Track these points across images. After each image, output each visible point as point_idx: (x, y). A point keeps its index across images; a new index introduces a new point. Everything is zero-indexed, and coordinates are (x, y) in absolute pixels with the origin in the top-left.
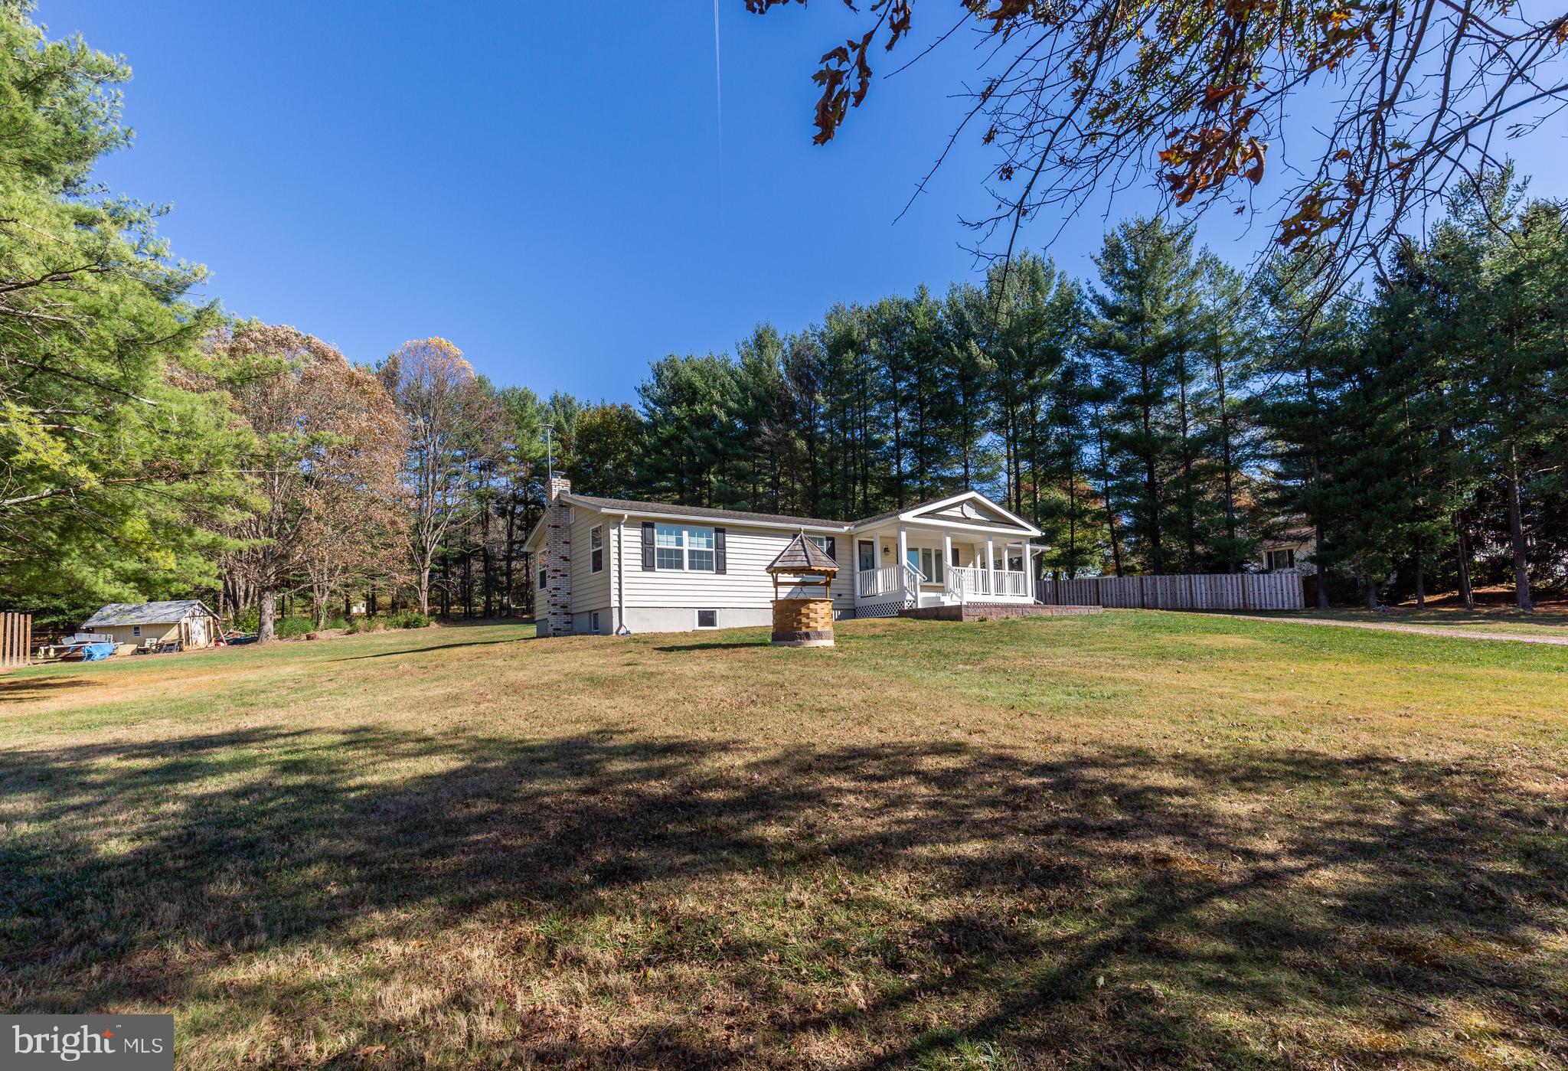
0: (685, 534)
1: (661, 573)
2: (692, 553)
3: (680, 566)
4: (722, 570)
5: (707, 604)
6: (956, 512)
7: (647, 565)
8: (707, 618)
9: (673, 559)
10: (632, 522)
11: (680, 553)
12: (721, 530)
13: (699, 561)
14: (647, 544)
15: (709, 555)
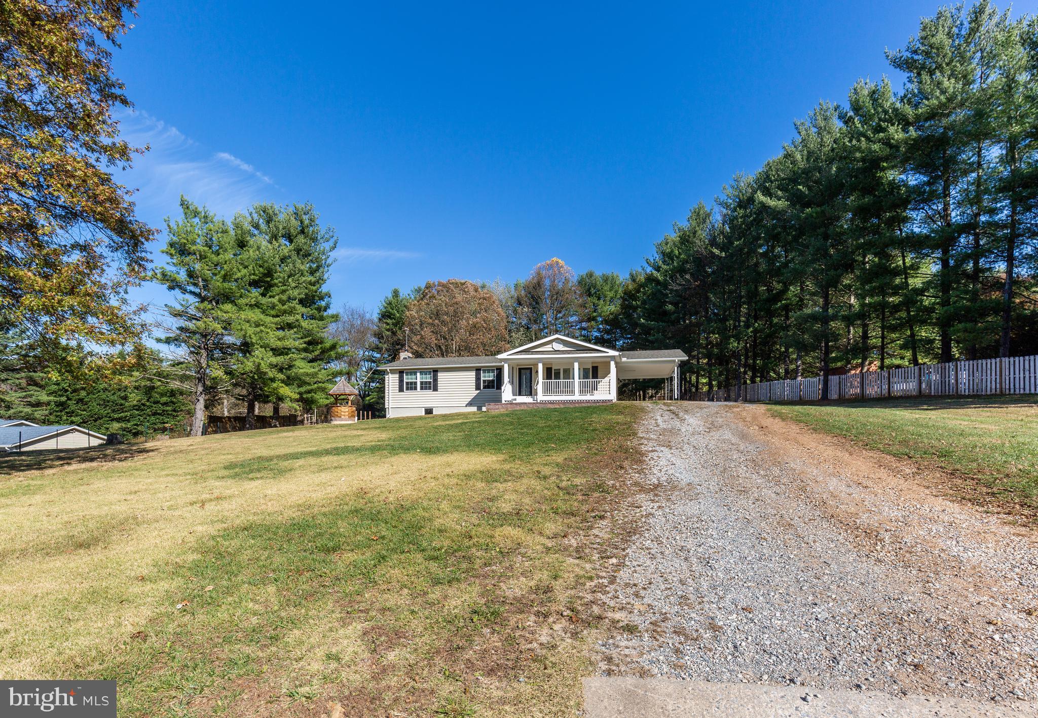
0: (418, 374)
1: (407, 393)
2: (422, 383)
3: (416, 389)
4: (435, 389)
5: (429, 405)
6: (548, 348)
7: (401, 390)
8: (429, 411)
9: (412, 386)
10: (393, 372)
11: (416, 383)
12: (436, 371)
13: (425, 386)
14: (401, 381)
15: (430, 383)
